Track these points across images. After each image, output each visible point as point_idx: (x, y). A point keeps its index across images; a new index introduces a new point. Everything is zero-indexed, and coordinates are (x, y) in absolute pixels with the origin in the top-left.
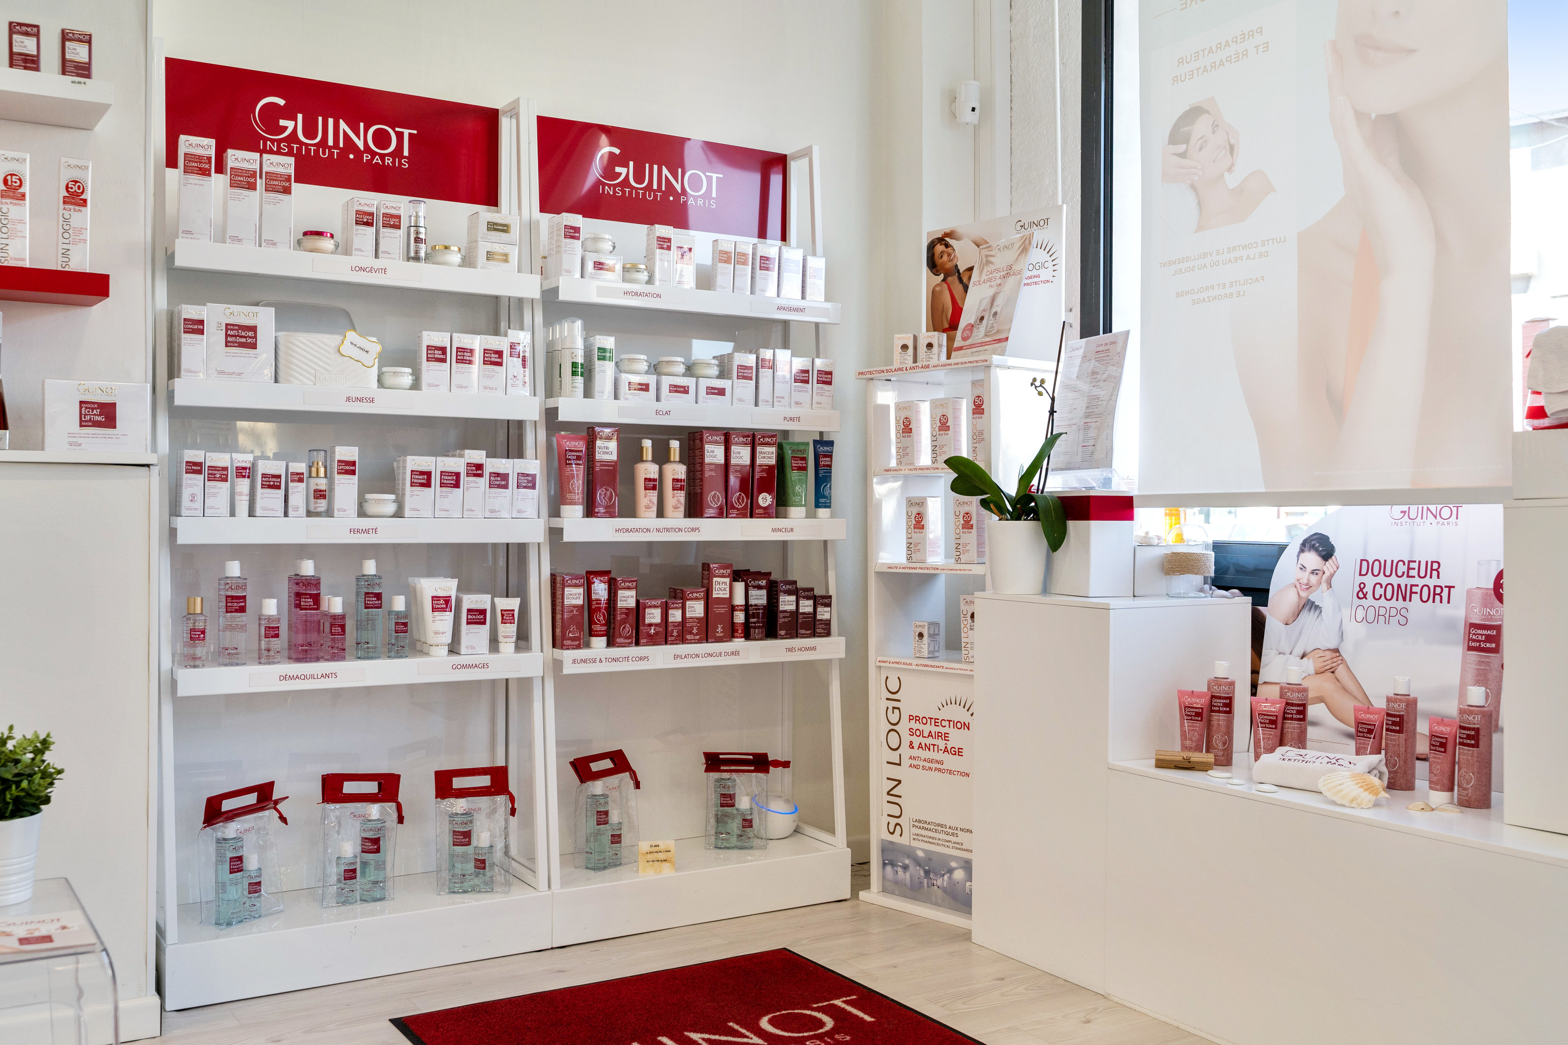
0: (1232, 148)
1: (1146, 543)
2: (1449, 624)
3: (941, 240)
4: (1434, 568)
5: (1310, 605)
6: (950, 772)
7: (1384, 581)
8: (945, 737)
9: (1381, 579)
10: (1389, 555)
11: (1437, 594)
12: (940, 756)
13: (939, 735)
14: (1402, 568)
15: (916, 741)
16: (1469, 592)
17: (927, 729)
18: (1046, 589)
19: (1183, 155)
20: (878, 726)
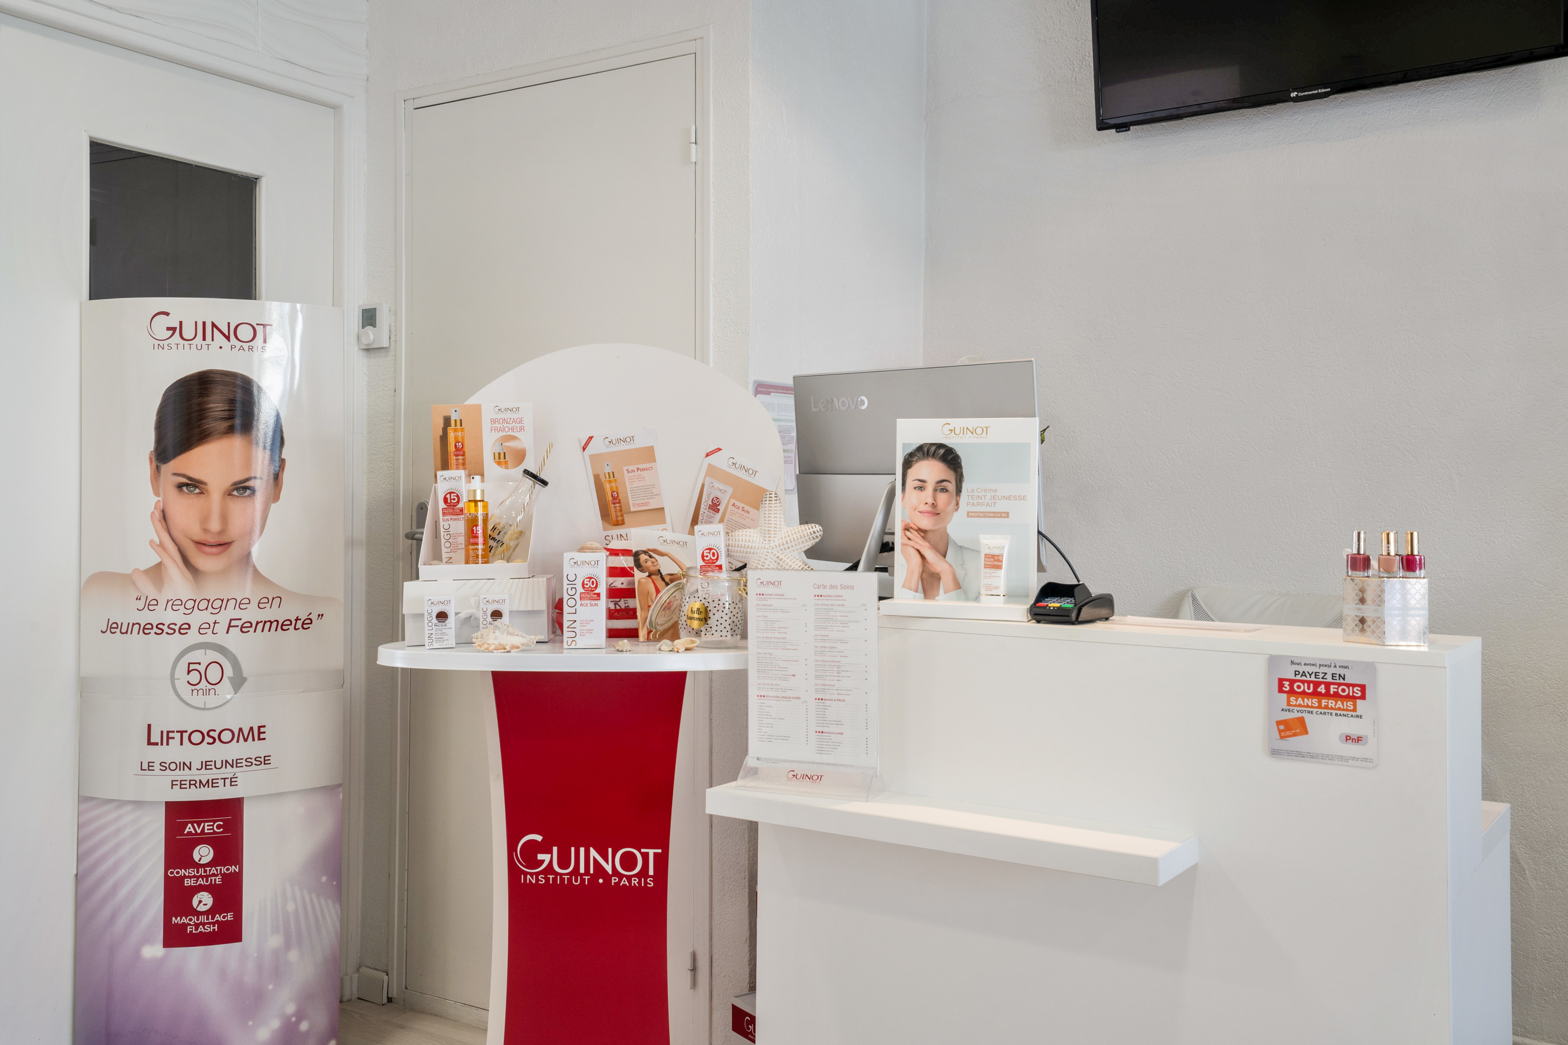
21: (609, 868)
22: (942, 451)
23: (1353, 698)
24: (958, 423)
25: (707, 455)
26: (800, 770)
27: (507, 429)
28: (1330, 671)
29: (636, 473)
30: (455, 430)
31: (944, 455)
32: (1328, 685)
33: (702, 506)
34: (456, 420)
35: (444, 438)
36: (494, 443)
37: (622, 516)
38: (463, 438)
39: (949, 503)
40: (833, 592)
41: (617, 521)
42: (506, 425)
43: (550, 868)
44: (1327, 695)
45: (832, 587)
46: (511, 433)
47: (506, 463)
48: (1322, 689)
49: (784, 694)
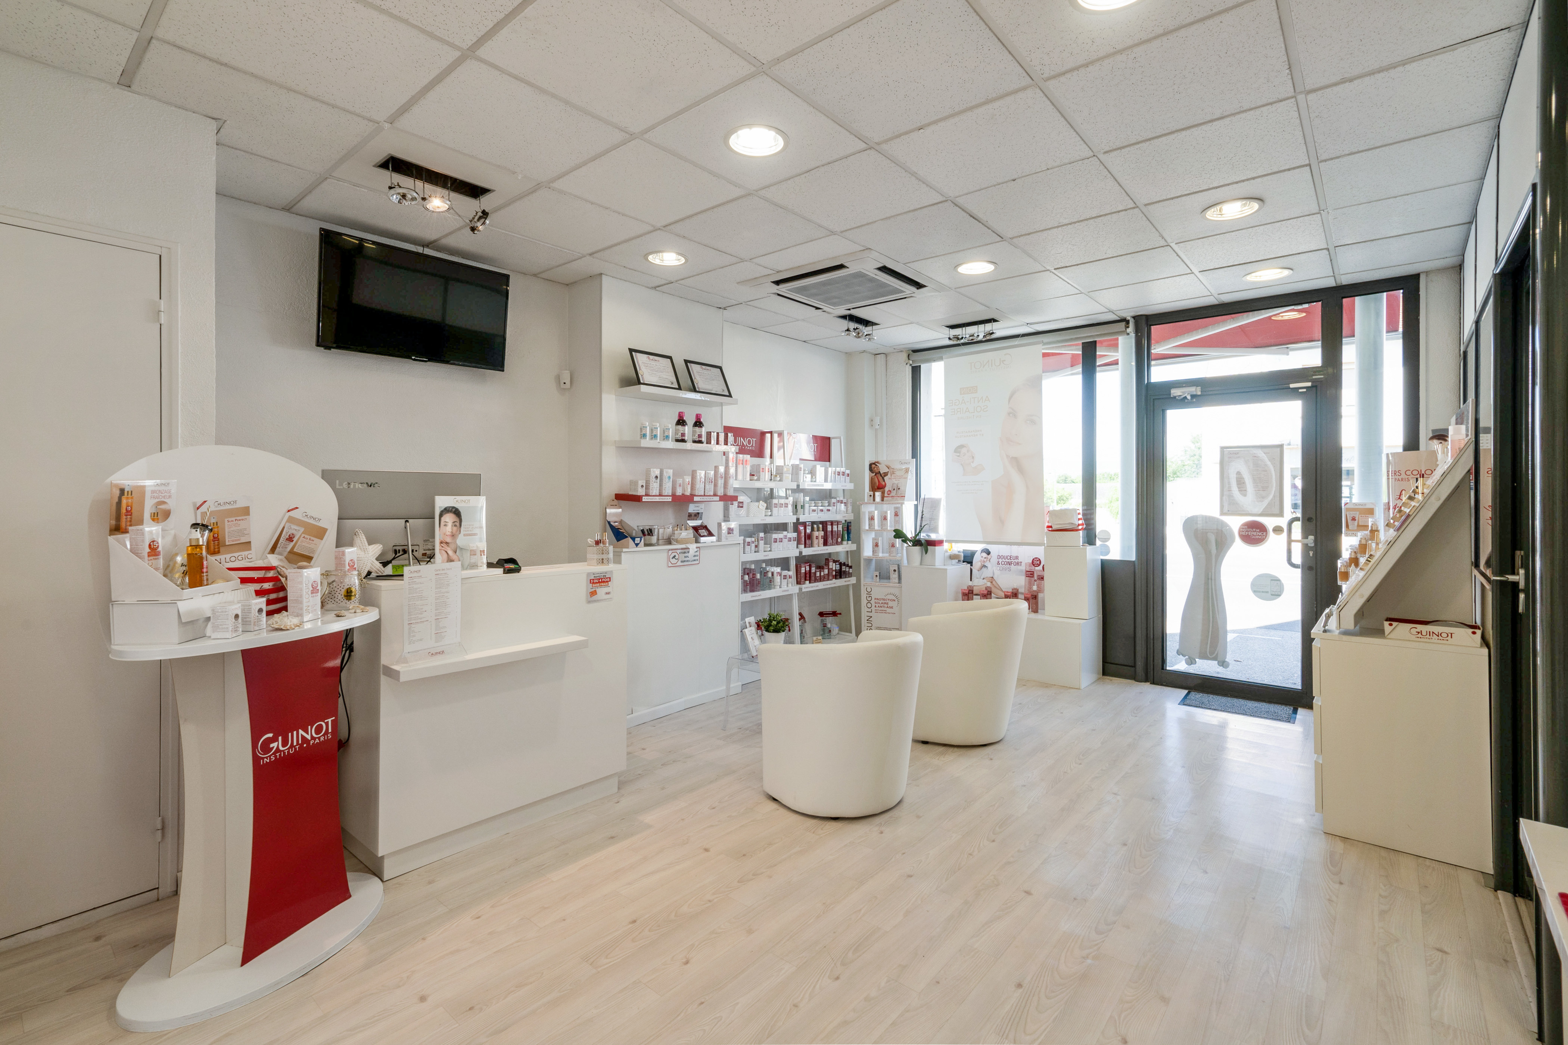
0: (973, 457)
1: (946, 551)
2: (1021, 571)
3: (874, 464)
4: (1017, 558)
5: (984, 566)
6: (889, 613)
7: (1004, 560)
8: (887, 604)
9: (1003, 560)
10: (1005, 554)
11: (1017, 564)
12: (886, 609)
13: (885, 603)
14: (1009, 557)
15: (877, 605)
16: (1026, 563)
17: (881, 602)
18: (921, 564)
19: (959, 456)
20: (864, 601)
21: (309, 737)
22: (454, 510)
23: (607, 582)
24: (459, 498)
25: (289, 511)
26: (433, 651)
27: (161, 497)
28: (602, 575)
29: (234, 522)
30: (127, 498)
31: (455, 511)
32: (602, 579)
33: (281, 539)
34: (128, 492)
35: (119, 503)
36: (152, 507)
37: (219, 548)
38: (132, 503)
39: (457, 531)
40: (443, 572)
41: (214, 551)
42: (160, 494)
43: (278, 750)
44: (602, 582)
45: (443, 570)
46: (163, 500)
47: (158, 519)
48: (600, 580)
49: (421, 620)
